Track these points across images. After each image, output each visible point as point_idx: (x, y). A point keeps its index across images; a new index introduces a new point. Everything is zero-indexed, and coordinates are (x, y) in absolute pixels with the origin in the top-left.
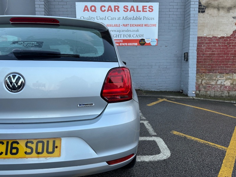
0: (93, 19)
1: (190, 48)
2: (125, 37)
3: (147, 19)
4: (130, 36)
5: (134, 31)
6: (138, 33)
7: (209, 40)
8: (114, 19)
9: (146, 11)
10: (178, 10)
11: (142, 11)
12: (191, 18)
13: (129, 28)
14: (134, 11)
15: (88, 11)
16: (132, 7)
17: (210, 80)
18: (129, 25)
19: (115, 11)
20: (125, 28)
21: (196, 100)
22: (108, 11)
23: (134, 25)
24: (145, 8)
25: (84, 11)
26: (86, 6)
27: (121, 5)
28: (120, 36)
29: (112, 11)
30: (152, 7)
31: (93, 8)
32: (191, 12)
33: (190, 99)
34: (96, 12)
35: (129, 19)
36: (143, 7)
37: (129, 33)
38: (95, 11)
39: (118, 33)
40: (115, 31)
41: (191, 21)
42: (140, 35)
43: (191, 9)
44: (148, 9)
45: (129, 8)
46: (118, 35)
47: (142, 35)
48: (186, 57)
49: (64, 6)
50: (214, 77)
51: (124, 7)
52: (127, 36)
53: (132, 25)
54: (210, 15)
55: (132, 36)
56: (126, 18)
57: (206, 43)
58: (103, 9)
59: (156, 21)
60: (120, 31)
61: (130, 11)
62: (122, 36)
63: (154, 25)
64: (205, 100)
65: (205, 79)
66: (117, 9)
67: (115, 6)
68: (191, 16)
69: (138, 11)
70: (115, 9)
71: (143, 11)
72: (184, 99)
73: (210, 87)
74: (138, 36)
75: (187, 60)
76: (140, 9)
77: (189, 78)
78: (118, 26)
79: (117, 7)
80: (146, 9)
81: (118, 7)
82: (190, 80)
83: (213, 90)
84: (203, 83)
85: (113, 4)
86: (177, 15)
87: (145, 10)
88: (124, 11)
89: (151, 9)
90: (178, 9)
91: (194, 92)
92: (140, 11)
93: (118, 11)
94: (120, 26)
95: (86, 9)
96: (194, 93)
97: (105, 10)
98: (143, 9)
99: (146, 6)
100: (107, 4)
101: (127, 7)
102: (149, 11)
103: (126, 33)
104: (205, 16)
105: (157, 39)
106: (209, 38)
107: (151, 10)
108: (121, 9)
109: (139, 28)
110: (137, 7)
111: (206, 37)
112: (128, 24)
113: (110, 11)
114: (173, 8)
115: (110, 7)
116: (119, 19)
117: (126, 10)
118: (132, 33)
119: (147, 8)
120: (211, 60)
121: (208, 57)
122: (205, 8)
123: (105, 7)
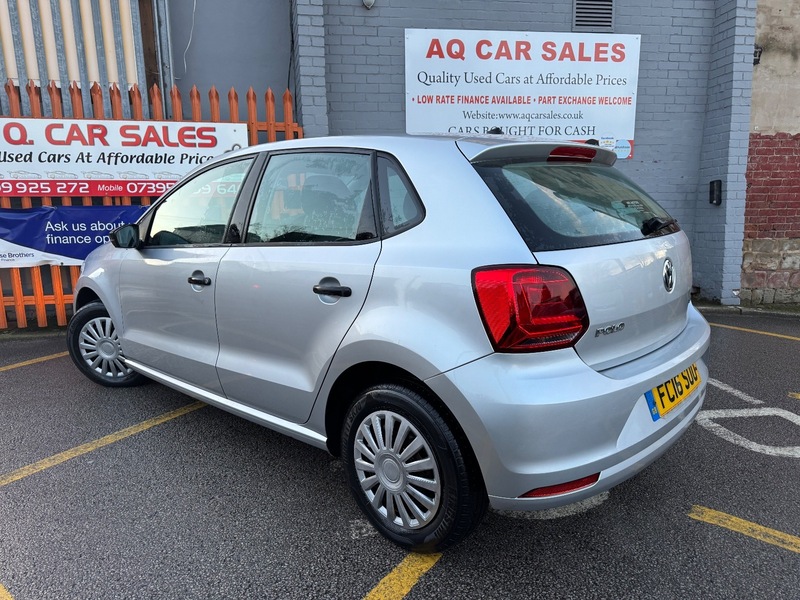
0: (453, 79)
1: (730, 169)
2: (543, 134)
3: (607, 82)
4: (557, 131)
5: (569, 116)
6: (579, 123)
7: (767, 144)
8: (515, 80)
9: (606, 60)
10: (693, 58)
11: (593, 59)
12: (735, 84)
13: (556, 108)
14: (573, 59)
15: (442, 56)
16: (568, 45)
17: (763, 256)
18: (557, 100)
19: (518, 58)
20: (546, 109)
21: (746, 313)
22: (497, 57)
23: (571, 100)
24: (602, 49)
25: (429, 56)
26: (436, 42)
27: (537, 39)
28: (528, 131)
29: (509, 58)
30: (622, 46)
31: (456, 48)
32: (736, 67)
33: (730, 312)
34: (463, 59)
35: (556, 80)
36: (598, 46)
37: (554, 123)
38: (460, 55)
39: (524, 123)
40: (516, 116)
41: (735, 93)
42: (586, 130)
43: (736, 58)
44: (611, 53)
45: (558, 50)
46: (522, 129)
47: (591, 128)
48: (716, 193)
49: (370, 41)
50: (775, 248)
51: (545, 47)
52: (549, 131)
53: (564, 100)
54: (773, 71)
55: (562, 131)
56: (548, 79)
57: (759, 152)
58: (485, 50)
59: (631, 90)
60: (529, 117)
61: (561, 59)
62: (536, 132)
63: (627, 101)
64: (771, 314)
65: (751, 254)
66: (524, 50)
67: (519, 44)
68: (736, 76)
69: (582, 58)
70: (518, 51)
71: (597, 59)
72: (715, 311)
73: (763, 276)
74: (580, 131)
75: (719, 202)
76: (589, 52)
77: (726, 253)
78: (526, 101)
79: (523, 47)
80: (605, 52)
81: (528, 46)
82: (726, 260)
83: (772, 286)
84: (745, 266)
85: (512, 37)
86: (688, 71)
87: (601, 56)
88: (544, 57)
89: (620, 54)
90: (691, 54)
91: (735, 293)
92: (589, 59)
93: (528, 57)
94: (532, 101)
95: (435, 49)
96: (738, 296)
97: (489, 55)
98: (598, 52)
99: (606, 45)
100: (496, 37)
101: (553, 45)
102: (613, 58)
103: (546, 123)
104: (758, 74)
105: (630, 141)
106: (767, 137)
107: (618, 57)
108: (536, 51)
109: (583, 107)
110: (582, 46)
111: (759, 135)
112: (554, 98)
113: (503, 59)
114: (680, 52)
115: (504, 44)
116: (529, 80)
117: (549, 55)
118: (562, 124)
119: (609, 49)
120: (770, 199)
121: (763, 191)
122: (761, 52)
123: (489, 44)
